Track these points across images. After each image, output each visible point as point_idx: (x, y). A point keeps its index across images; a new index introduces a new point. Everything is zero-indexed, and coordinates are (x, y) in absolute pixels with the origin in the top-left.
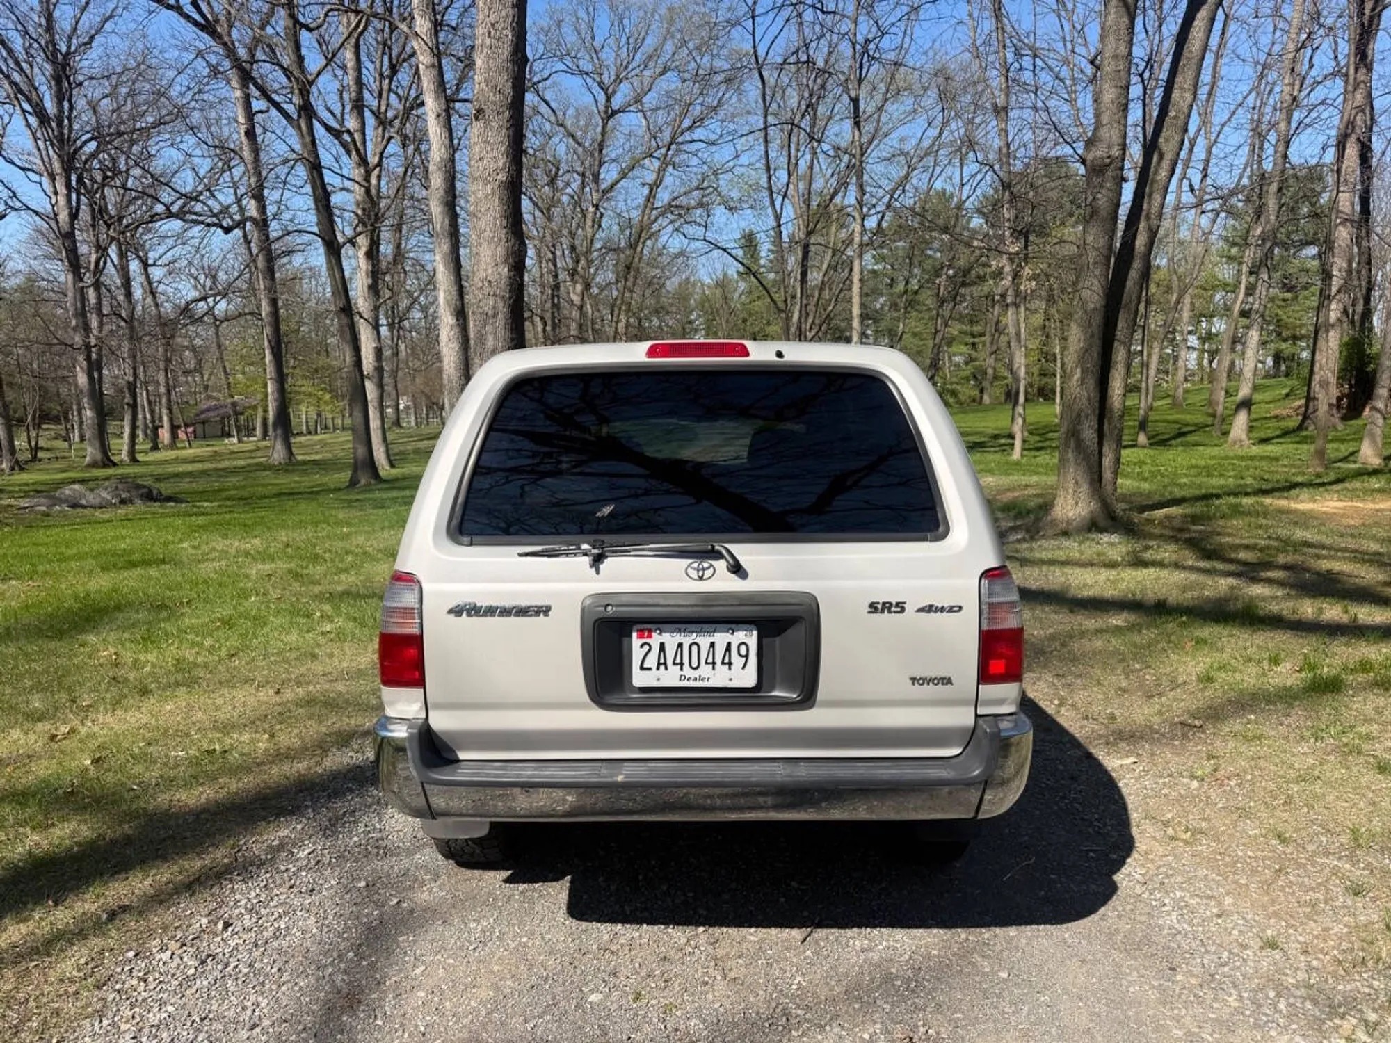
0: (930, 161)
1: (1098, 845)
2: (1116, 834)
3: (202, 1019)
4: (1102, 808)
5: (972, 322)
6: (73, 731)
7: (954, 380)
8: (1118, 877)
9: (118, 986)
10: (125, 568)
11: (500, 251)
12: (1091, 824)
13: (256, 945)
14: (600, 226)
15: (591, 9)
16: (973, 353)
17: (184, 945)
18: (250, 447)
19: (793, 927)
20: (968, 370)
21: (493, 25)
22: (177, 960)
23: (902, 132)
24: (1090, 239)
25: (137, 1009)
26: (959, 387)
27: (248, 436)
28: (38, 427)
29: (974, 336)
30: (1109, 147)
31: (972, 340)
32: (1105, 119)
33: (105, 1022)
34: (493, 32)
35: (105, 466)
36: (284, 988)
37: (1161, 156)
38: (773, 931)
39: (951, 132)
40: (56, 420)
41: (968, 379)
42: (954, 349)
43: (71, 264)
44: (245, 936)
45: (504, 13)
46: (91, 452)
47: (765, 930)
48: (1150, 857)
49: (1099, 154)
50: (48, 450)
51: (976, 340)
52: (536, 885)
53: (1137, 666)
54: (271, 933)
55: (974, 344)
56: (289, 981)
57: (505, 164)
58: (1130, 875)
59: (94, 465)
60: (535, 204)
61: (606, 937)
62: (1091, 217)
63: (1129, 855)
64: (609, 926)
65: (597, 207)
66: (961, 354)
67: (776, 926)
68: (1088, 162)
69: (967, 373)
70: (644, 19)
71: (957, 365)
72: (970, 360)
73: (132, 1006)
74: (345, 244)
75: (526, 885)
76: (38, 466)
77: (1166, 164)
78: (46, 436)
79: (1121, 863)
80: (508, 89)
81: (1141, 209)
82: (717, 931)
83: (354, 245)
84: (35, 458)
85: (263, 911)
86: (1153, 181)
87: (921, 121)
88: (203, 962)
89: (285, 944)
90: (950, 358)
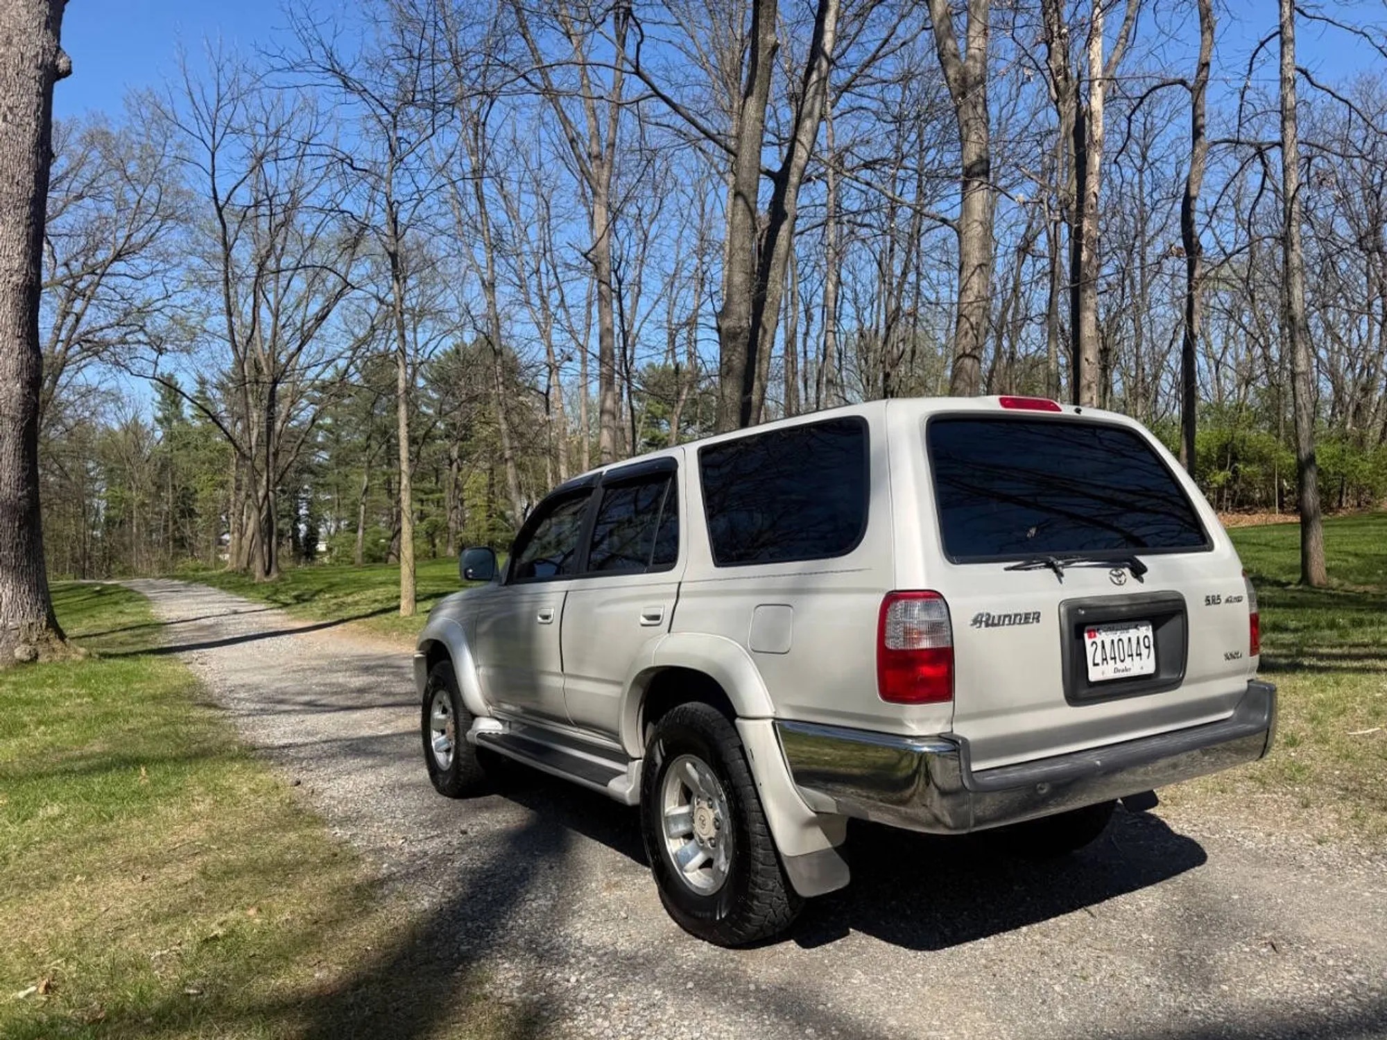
21: (10, 109)
24: (727, 391)
30: (740, 319)
32: (736, 298)
34: (10, 117)
37: (765, 331)
45: (25, 99)
49: (732, 324)
57: (21, 265)
62: (727, 374)
77: (768, 337)
80: (29, 181)
81: (753, 372)
86: (761, 350)
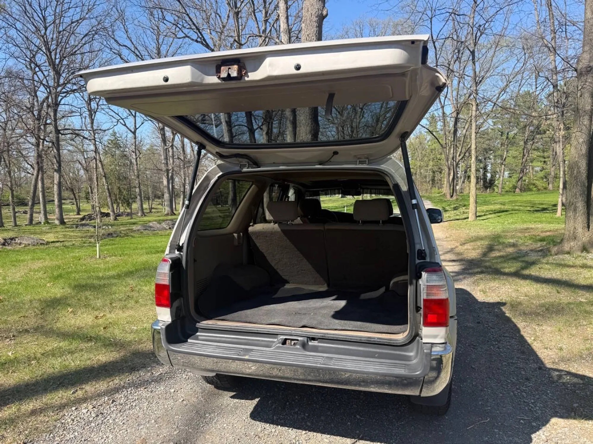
0: (519, 77)
1: (528, 416)
2: (540, 412)
3: (85, 440)
4: (537, 396)
5: (544, 151)
6: (104, 315)
7: (535, 178)
8: (533, 436)
9: (63, 421)
10: (155, 253)
11: (308, 128)
12: (528, 405)
13: (120, 411)
14: (363, 116)
15: (361, 26)
16: (545, 166)
17: (94, 407)
18: (224, 208)
19: (348, 438)
20: (542, 174)
22: (89, 413)
23: (505, 65)
24: (580, 107)
25: (65, 432)
26: (537, 182)
27: (226, 204)
28: (153, 200)
29: (545, 158)
30: (590, 62)
31: (543, 160)
32: (587, 49)
33: (52, 435)
35: (171, 215)
36: (121, 432)
38: (338, 438)
39: (531, 64)
40: (159, 198)
41: (542, 178)
42: (534, 164)
43: (163, 140)
44: (118, 407)
46: (167, 209)
47: (335, 437)
48: (555, 427)
49: (584, 66)
50: (156, 209)
51: (546, 160)
52: (242, 401)
53: (585, 323)
54: (128, 407)
55: (544, 162)
56: (124, 429)
58: (539, 435)
59: (167, 215)
60: (337, 110)
61: (259, 430)
62: (581, 96)
63: (544, 425)
64: (263, 424)
65: (362, 109)
66: (538, 166)
67: (340, 436)
68: (578, 70)
69: (542, 175)
70: (384, 28)
71: (536, 172)
72: (543, 169)
73: (64, 430)
74: (257, 129)
75: (237, 400)
76: (150, 214)
78: (155, 204)
79: (538, 429)
82: (311, 434)
83: (261, 129)
84: (151, 212)
85: (130, 397)
87: (514, 60)
88: (97, 416)
89: (131, 412)
90: (533, 169)
